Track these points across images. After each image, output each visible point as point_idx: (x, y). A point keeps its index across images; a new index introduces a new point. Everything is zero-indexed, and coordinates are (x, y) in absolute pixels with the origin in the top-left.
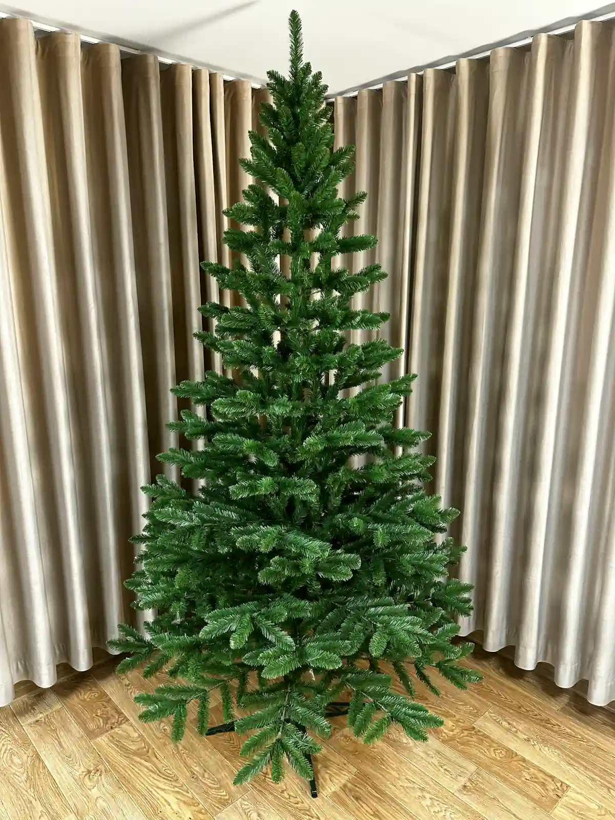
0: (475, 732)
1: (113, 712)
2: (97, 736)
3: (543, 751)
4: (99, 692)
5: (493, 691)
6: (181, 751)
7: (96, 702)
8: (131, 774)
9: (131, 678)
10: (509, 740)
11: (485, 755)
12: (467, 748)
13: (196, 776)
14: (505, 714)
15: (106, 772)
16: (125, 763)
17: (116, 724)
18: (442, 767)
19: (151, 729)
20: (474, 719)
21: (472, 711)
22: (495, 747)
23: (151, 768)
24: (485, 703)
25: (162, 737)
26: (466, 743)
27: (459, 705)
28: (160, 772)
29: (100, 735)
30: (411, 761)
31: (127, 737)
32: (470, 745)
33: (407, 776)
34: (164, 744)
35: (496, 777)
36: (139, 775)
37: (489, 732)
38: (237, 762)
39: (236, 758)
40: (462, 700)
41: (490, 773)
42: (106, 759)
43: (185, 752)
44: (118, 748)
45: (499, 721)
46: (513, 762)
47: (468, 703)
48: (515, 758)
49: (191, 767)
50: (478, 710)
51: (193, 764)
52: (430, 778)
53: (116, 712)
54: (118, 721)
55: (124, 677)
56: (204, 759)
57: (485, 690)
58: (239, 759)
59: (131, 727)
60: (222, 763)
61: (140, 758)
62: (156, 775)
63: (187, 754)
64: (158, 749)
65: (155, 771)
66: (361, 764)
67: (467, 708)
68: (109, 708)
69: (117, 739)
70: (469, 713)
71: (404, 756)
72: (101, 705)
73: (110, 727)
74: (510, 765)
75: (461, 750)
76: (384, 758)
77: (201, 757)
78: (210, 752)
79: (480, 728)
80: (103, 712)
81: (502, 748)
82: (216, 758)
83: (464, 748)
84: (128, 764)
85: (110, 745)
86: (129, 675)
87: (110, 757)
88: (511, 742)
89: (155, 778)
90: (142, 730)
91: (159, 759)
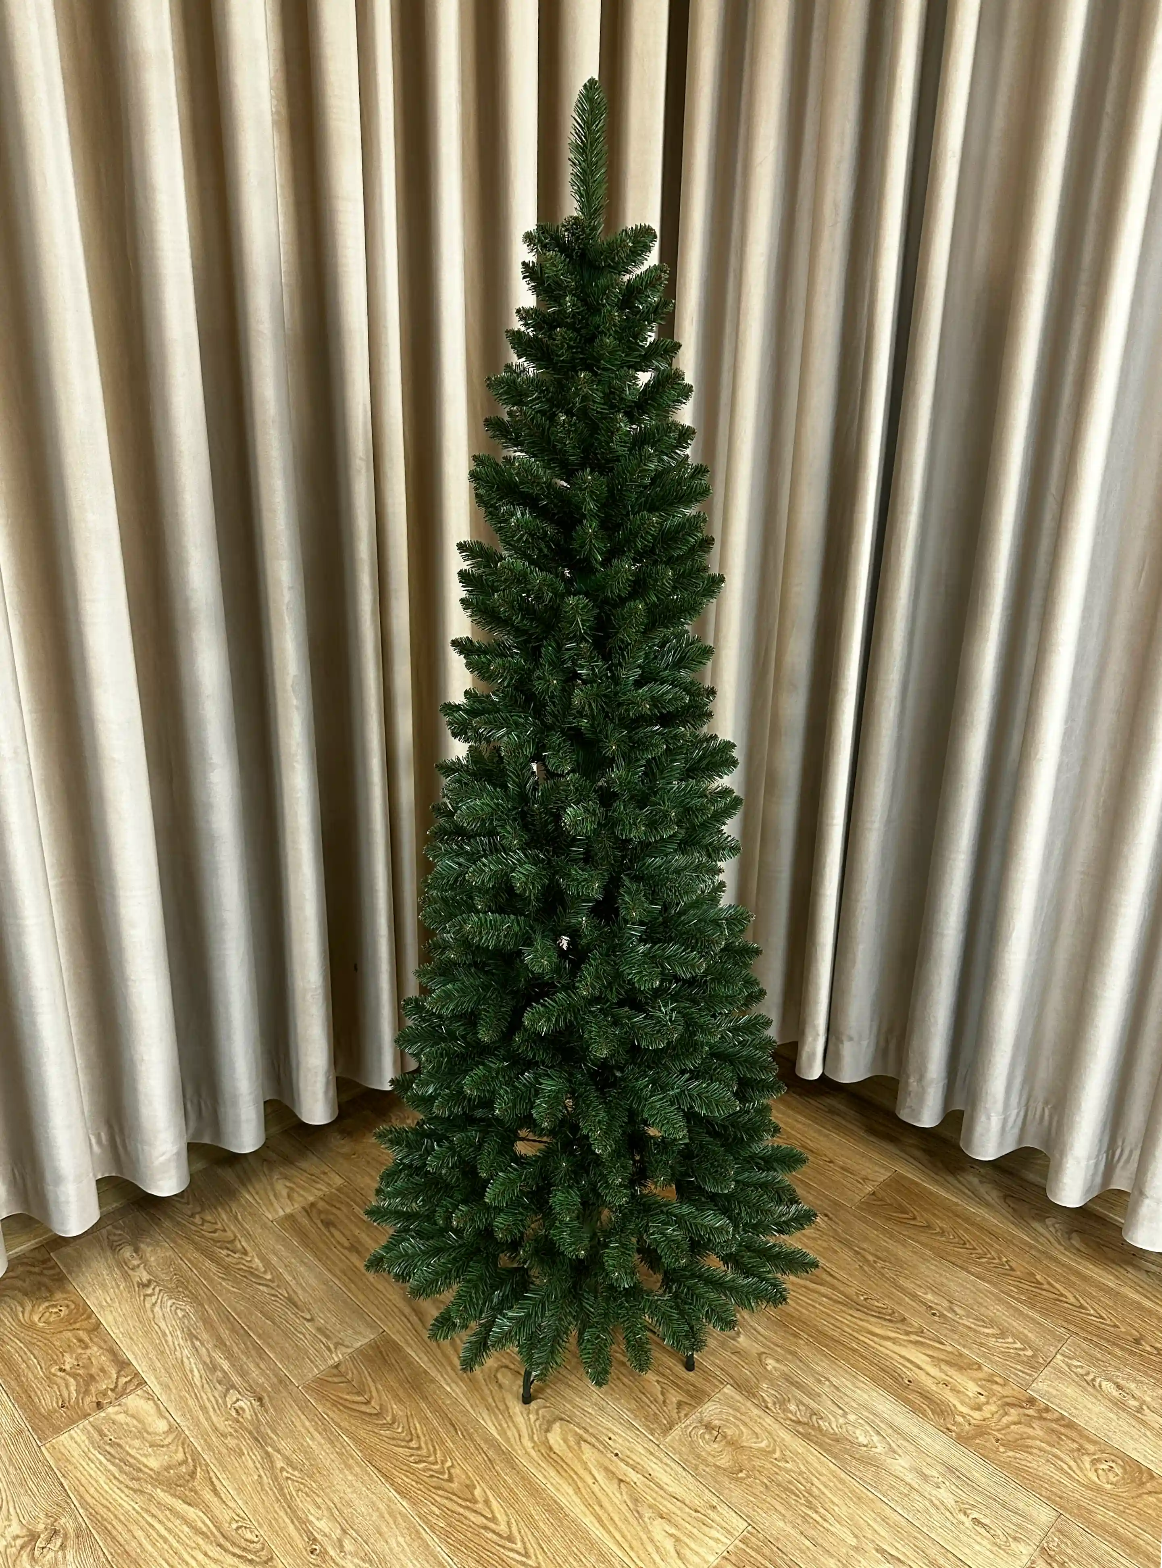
0: (1039, 1411)
1: (104, 1360)
2: (57, 1430)
4: (70, 1303)
5: (1066, 1297)
6: (281, 1472)
7: (60, 1332)
8: (144, 1541)
9: (154, 1264)
10: (1125, 1433)
11: (1070, 1477)
12: (1022, 1457)
13: (322, 1546)
14: (1104, 1359)
15: (78, 1537)
16: (130, 1508)
17: (110, 1392)
18: (965, 1514)
19: (203, 1408)
20: (1030, 1375)
21: (1021, 1353)
22: (1094, 1454)
23: (200, 1524)
24: (1049, 1330)
25: (232, 1431)
26: (1019, 1444)
27: (987, 1335)
28: (224, 1536)
29: (67, 1426)
30: (884, 1496)
31: (139, 1432)
32: (1027, 1447)
33: (878, 1542)
34: (235, 1451)
35: (1106, 1540)
36: (166, 1547)
37: (1073, 1410)
38: (429, 1503)
39: (427, 1492)
40: (992, 1323)
41: (1092, 1531)
42: (81, 1496)
43: (291, 1474)
44: (113, 1464)
45: (1093, 1380)
46: (1145, 1496)
47: (1008, 1329)
48: (1148, 1485)
49: (308, 1520)
50: (1036, 1350)
51: (312, 1511)
52: (938, 1546)
53: (113, 1361)
54: (116, 1387)
55: (136, 1262)
56: (342, 1495)
57: (1044, 1293)
58: (433, 1495)
59: (151, 1402)
60: (389, 1506)
61: (171, 1495)
62: (211, 1544)
63: (297, 1482)
64: (220, 1465)
65: (212, 1533)
66: (756, 1508)
67: (1008, 1343)
68: (95, 1349)
69: (112, 1438)
70: (1013, 1358)
71: (865, 1481)
72: (75, 1341)
73: (95, 1404)
74: (1139, 1505)
75: (1009, 1464)
76: (814, 1489)
77: (334, 1492)
78: (356, 1476)
79: (1048, 1400)
80: (77, 1359)
81: (1113, 1457)
82: (374, 1493)
83: (1015, 1458)
84: (137, 1512)
85: (92, 1456)
86: (148, 1255)
87: (92, 1491)
88: (1132, 1438)
89: (210, 1554)
90: (180, 1413)
91: (223, 1496)
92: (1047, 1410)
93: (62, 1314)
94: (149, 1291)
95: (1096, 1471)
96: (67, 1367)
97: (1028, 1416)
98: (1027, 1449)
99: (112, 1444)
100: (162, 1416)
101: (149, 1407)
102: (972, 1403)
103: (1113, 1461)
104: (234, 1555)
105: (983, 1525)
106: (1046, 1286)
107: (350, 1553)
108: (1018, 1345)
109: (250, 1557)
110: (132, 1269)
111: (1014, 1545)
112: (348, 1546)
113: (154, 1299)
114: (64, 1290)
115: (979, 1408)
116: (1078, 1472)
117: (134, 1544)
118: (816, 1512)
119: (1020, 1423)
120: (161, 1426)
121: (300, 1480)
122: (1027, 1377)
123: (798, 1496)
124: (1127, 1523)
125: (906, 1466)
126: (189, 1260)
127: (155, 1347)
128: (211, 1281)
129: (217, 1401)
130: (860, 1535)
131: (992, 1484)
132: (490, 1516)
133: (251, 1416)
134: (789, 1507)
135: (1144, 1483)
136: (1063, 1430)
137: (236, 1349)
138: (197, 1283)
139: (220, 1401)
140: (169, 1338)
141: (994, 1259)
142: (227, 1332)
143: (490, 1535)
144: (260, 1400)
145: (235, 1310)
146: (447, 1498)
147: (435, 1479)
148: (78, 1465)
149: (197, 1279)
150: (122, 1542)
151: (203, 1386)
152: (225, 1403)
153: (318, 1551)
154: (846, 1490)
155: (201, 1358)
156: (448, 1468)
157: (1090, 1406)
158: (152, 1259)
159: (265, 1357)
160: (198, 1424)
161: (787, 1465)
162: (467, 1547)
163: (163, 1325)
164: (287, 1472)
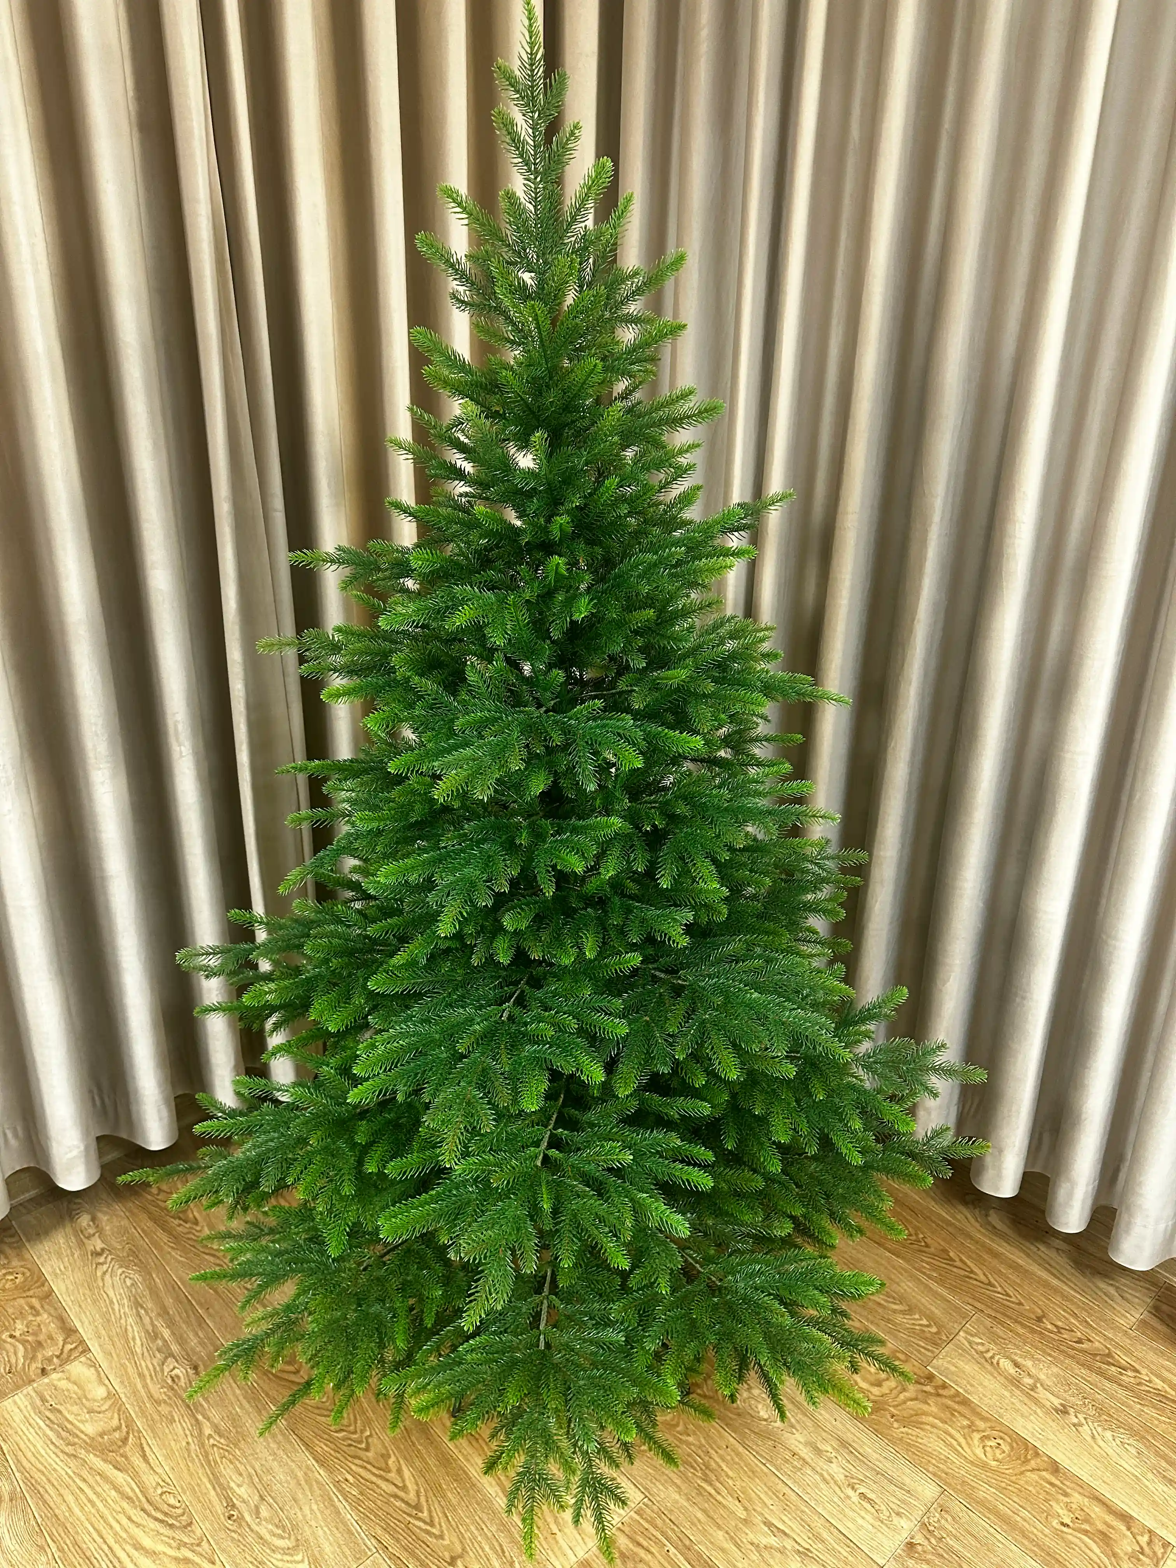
0: (936, 1388)
1: (53, 1326)
3: (1101, 1443)
4: (26, 1271)
5: (976, 1274)
6: (208, 1440)
7: (14, 1299)
8: (73, 1505)
9: (108, 1233)
10: (1017, 1411)
11: (959, 1454)
12: (914, 1433)
13: (239, 1512)
14: (1005, 1337)
15: (11, 1500)
16: (63, 1473)
17: (55, 1360)
18: (853, 1488)
19: (141, 1375)
20: (932, 1352)
21: (926, 1329)
22: (983, 1431)
23: (129, 1490)
24: (956, 1307)
25: (166, 1398)
26: (912, 1421)
27: (895, 1311)
28: (148, 1501)
29: (12, 1391)
30: (777, 1469)
31: (79, 1398)
32: (922, 1423)
33: (767, 1516)
34: (167, 1418)
35: (985, 1517)
36: (93, 1511)
37: (969, 1387)
38: (344, 1472)
39: (343, 1460)
40: (901, 1299)
41: (973, 1507)
42: (18, 1460)
43: (219, 1442)
44: (51, 1429)
45: (992, 1357)
46: (1028, 1474)
47: (916, 1306)
48: (1033, 1462)
49: (229, 1486)
50: (940, 1327)
51: (234, 1477)
52: (822, 1520)
53: (61, 1328)
54: (61, 1353)
55: (91, 1231)
56: (264, 1462)
57: (955, 1270)
58: (350, 1464)
59: (92, 1369)
60: (306, 1474)
61: (104, 1460)
62: (136, 1508)
63: (222, 1449)
64: (152, 1432)
65: (137, 1497)
66: (654, 1480)
67: (914, 1319)
68: (45, 1316)
69: (53, 1403)
70: (918, 1335)
71: (761, 1456)
72: (27, 1308)
73: (40, 1371)
74: (1022, 1482)
75: (901, 1439)
76: (713, 1463)
77: (257, 1459)
78: (278, 1443)
79: (946, 1377)
80: (27, 1327)
81: (1001, 1434)
82: (293, 1461)
83: (908, 1434)
84: (70, 1477)
85: (32, 1421)
86: (104, 1224)
87: (29, 1455)
88: (1022, 1416)
89: (134, 1518)
90: (119, 1380)
91: (151, 1461)
92: (944, 1386)
93: (17, 1281)
94: (102, 1260)
95: (983, 1447)
96: (17, 1334)
97: (925, 1392)
98: (919, 1425)
99: (53, 1410)
100: (101, 1382)
101: (90, 1373)
102: (872, 1379)
103: (1001, 1438)
104: (156, 1519)
105: (869, 1500)
106: (958, 1263)
107: (266, 1520)
108: (925, 1322)
109: (171, 1521)
110: (88, 1238)
111: (896, 1520)
112: (264, 1512)
113: (105, 1267)
114: (23, 1259)
115: (879, 1384)
116: (966, 1448)
117: (64, 1507)
118: (711, 1485)
119: (916, 1399)
120: (100, 1392)
121: (225, 1447)
122: (929, 1354)
123: (695, 1469)
124: (1007, 1499)
125: (802, 1440)
126: (143, 1230)
127: (103, 1315)
128: (160, 1249)
129: (155, 1369)
130: (750, 1508)
131: (881, 1459)
132: (401, 1485)
133: (185, 1383)
134: (687, 1480)
135: (1029, 1461)
136: (956, 1407)
137: (177, 1318)
138: (147, 1253)
139: (158, 1369)
140: (116, 1307)
141: (910, 1235)
142: (171, 1300)
143: (398, 1504)
144: (196, 1368)
145: (181, 1279)
146: (362, 1467)
147: (352, 1448)
148: (19, 1430)
149: (148, 1249)
150: (52, 1504)
151: (143, 1354)
152: (162, 1371)
153: (235, 1517)
154: (742, 1464)
155: (143, 1325)
156: (367, 1438)
157: (986, 1383)
158: (108, 1228)
159: (204, 1325)
160: (135, 1392)
161: (691, 1439)
162: (376, 1515)
163: (111, 1293)
164: (215, 1439)
